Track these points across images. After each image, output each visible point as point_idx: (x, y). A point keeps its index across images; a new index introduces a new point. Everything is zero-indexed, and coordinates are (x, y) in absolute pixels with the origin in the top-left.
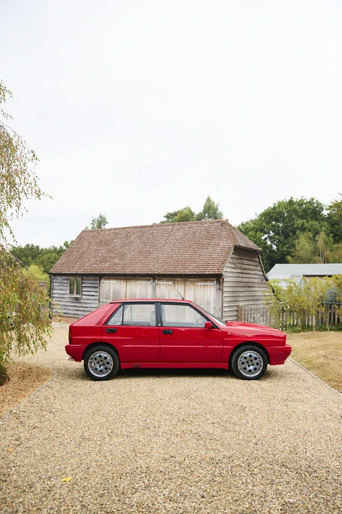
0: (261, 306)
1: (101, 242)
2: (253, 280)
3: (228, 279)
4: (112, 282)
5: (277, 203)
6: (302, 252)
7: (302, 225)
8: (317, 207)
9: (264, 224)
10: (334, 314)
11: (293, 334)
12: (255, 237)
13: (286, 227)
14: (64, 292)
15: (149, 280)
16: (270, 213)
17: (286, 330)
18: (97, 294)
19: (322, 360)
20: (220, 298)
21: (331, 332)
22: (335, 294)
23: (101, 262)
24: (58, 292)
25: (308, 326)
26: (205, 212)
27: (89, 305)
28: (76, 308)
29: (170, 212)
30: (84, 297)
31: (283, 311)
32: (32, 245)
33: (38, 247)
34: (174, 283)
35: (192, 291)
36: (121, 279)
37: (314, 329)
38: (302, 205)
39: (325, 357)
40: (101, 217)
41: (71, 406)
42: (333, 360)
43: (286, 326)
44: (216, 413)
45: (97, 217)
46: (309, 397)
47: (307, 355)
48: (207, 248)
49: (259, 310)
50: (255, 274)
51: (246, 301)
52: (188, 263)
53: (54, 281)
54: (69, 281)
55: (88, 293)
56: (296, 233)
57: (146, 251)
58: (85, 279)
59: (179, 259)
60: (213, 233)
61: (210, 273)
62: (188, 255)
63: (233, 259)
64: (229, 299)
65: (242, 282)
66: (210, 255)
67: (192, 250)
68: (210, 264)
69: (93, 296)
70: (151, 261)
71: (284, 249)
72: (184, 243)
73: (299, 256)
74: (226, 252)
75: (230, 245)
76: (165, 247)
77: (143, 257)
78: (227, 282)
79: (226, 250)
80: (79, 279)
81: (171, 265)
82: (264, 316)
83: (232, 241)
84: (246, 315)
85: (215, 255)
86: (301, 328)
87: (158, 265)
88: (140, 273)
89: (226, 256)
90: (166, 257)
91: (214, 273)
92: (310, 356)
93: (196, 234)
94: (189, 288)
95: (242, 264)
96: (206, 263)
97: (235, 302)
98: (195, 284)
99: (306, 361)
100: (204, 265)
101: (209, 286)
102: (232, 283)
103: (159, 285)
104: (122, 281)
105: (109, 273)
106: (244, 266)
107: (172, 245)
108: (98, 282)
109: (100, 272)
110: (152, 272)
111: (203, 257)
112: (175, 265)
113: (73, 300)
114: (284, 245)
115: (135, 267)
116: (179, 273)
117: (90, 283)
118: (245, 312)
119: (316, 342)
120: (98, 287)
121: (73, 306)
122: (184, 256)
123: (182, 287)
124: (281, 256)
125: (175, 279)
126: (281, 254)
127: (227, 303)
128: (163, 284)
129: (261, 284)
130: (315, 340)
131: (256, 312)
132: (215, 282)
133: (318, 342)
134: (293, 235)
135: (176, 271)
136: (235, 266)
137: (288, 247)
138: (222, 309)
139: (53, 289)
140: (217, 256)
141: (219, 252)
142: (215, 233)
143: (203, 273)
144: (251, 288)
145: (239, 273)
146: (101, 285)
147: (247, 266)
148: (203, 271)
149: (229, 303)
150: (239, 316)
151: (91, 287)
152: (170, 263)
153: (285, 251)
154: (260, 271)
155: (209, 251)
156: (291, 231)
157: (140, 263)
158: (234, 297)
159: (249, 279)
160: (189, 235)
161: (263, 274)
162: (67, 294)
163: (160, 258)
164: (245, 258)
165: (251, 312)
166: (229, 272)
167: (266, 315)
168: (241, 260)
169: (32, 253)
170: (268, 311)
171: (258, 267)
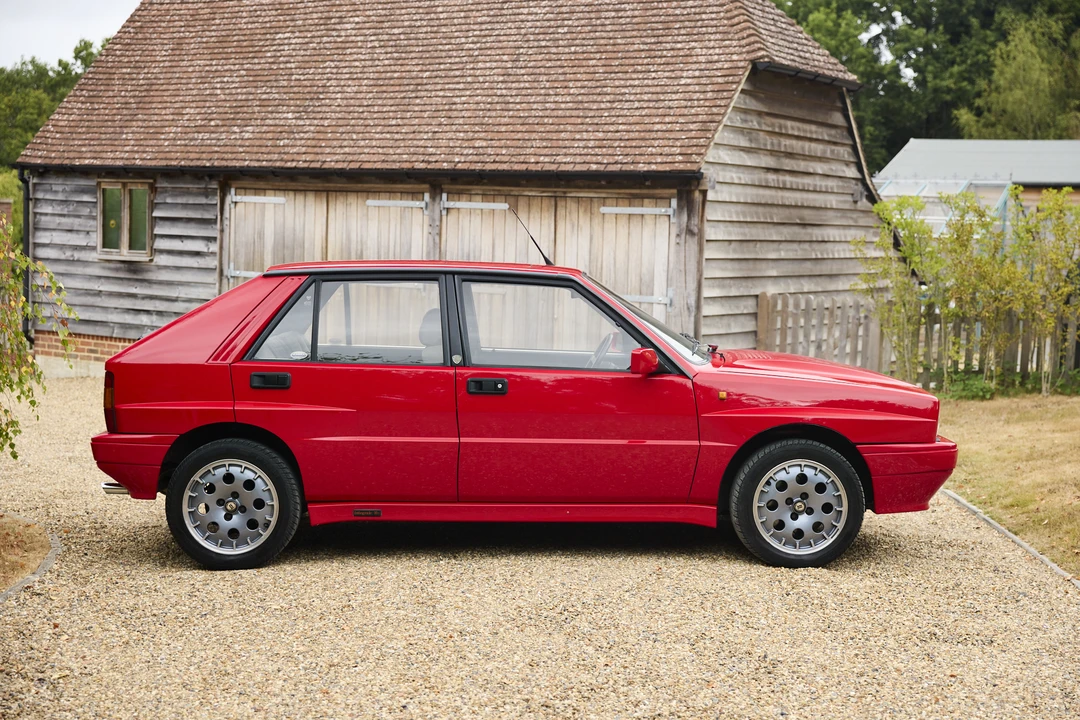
0: (849, 300)
1: (222, 41)
2: (819, 199)
3: (724, 193)
4: (272, 201)
6: (1018, 94)
11: (965, 404)
14: (79, 240)
15: (415, 195)
17: (939, 389)
18: (214, 247)
19: (1068, 499)
20: (692, 267)
23: (228, 123)
24: (59, 238)
25: (1025, 375)
27: (182, 292)
28: (128, 303)
30: (162, 260)
31: (931, 317)
34: (514, 209)
35: (584, 238)
36: (305, 191)
37: (1045, 386)
41: (121, 662)
43: (938, 377)
44: (668, 681)
46: (1013, 628)
47: (1015, 480)
48: (643, 68)
49: (839, 312)
50: (828, 176)
51: (789, 281)
52: (569, 128)
53: (40, 195)
54: (99, 194)
55: (176, 245)
56: (997, 18)
57: (406, 82)
58: (165, 190)
59: (533, 113)
60: (670, 11)
61: (653, 167)
62: (568, 99)
63: (743, 116)
64: (723, 270)
65: (778, 205)
66: (654, 97)
67: (584, 77)
68: (654, 135)
69: (197, 254)
70: (424, 121)
71: (944, 83)
72: (554, 50)
73: (1004, 111)
74: (716, 88)
75: (735, 57)
76: (480, 65)
77: (391, 102)
78: (717, 205)
79: (720, 80)
80: (140, 188)
81: (500, 136)
82: (857, 336)
83: (743, 42)
84: (789, 332)
85: (674, 97)
86: (994, 382)
87: (450, 135)
88: (379, 166)
89: (719, 102)
90: (482, 106)
91: (667, 168)
92: (1025, 483)
93: (603, 15)
94: (569, 226)
95: (781, 134)
96: (638, 127)
97: (750, 283)
98: (595, 210)
99: (1008, 501)
100: (632, 135)
101: (649, 221)
102: (739, 208)
103: (453, 215)
104: (311, 197)
105: (256, 164)
106: (786, 142)
107: (505, 58)
108: (217, 200)
109: (224, 163)
110: (429, 162)
111: (627, 105)
112: (519, 135)
113: (117, 270)
114: (946, 68)
115: (362, 143)
116: (533, 167)
117: (185, 206)
118: (784, 322)
119: (1049, 435)
120: (214, 221)
121: (120, 295)
122: (552, 99)
123: (545, 222)
124: (933, 109)
125: (515, 191)
126: (932, 100)
127: (719, 286)
128: (470, 211)
129: (849, 214)
130: (1047, 426)
131: (826, 322)
132: (674, 202)
133: (1057, 435)
134: (985, 26)
135: (522, 159)
136: (751, 141)
137: (960, 73)
138: (698, 307)
139: (36, 229)
140: (683, 103)
141: (691, 88)
142: (678, 12)
143: (626, 168)
144: (810, 230)
145: (768, 170)
146: (226, 214)
147: (800, 143)
148: (629, 159)
149: (723, 287)
150: (761, 336)
151: (189, 220)
152: (496, 128)
153: (949, 90)
154: (847, 164)
155: (650, 82)
156: (975, 11)
157: (379, 129)
158: (744, 265)
159: (805, 195)
160: (575, 16)
161: (859, 176)
162: (94, 248)
163: (459, 107)
164: (792, 112)
165: (807, 321)
166: (727, 166)
167: (866, 335)
168: (777, 121)
170: (875, 317)
171: (841, 150)
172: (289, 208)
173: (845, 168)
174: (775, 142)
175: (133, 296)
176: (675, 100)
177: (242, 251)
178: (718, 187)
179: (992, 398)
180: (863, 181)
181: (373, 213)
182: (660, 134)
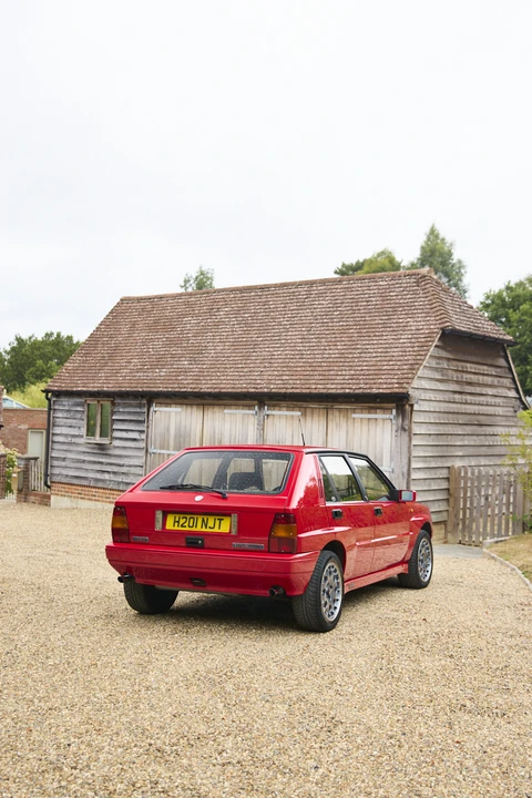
0: (505, 470)
1: (156, 322)
2: (491, 410)
3: (425, 406)
4: (174, 410)
14: (74, 432)
15: (250, 407)
18: (143, 436)
20: (405, 450)
23: (153, 367)
24: (65, 430)
26: (423, 262)
27: (126, 461)
28: (98, 467)
29: (348, 263)
30: (116, 443)
32: (58, 335)
33: (70, 338)
34: (304, 414)
35: (343, 433)
36: (192, 405)
40: (202, 274)
48: (380, 334)
49: (498, 478)
50: (497, 396)
51: (470, 458)
52: (336, 368)
53: (56, 407)
54: (86, 407)
55: (124, 435)
57: (249, 343)
58: (119, 404)
59: (317, 360)
60: (397, 301)
61: (381, 391)
62: (336, 352)
63: (437, 361)
64: (427, 451)
65: (462, 414)
66: (385, 350)
67: (346, 339)
68: (383, 372)
69: (135, 440)
70: (256, 365)
72: (331, 324)
74: (420, 344)
75: (432, 327)
76: (290, 333)
77: (240, 354)
78: (421, 413)
79: (423, 340)
80: (107, 404)
81: (297, 373)
82: (510, 493)
83: (438, 318)
84: (469, 490)
85: (396, 350)
87: (270, 373)
89: (421, 353)
90: (289, 356)
91: (389, 391)
93: (360, 304)
94: (335, 425)
95: (463, 371)
96: (374, 368)
97: (444, 459)
98: (349, 416)
100: (370, 372)
101: (380, 422)
102: (436, 415)
103: (271, 418)
104: (195, 408)
105: (166, 390)
106: (467, 377)
107: (304, 329)
108: (145, 410)
109: (149, 389)
110: (257, 388)
111: (369, 355)
112: (308, 373)
113: (93, 448)
115: (222, 378)
116: (313, 391)
117: (129, 413)
118: (465, 483)
120: (144, 422)
121: (95, 462)
122: (327, 352)
123: (321, 423)
125: (305, 404)
127: (423, 461)
128: (280, 416)
129: (511, 419)
131: (491, 483)
132: (394, 411)
135: (308, 386)
136: (443, 375)
138: (409, 474)
139: (54, 425)
140: (401, 353)
141: (406, 345)
142: (401, 301)
143: (365, 391)
144: (484, 428)
145: (455, 392)
146: (150, 418)
147: (477, 377)
148: (368, 386)
149: (425, 462)
150: (452, 492)
151: (131, 421)
152: (295, 369)
154: (509, 389)
155: (383, 342)
157: (232, 370)
158: (440, 449)
159: (481, 407)
160: (344, 305)
161: (517, 395)
162: (82, 436)
163: (276, 357)
164: (469, 358)
165: (479, 483)
166: (427, 391)
167: (515, 492)
168: (460, 364)
169: (59, 351)
170: (519, 480)
171: (505, 380)
172: (183, 414)
173: (508, 391)
174: (459, 374)
175: (101, 463)
176: (395, 352)
177: (158, 439)
178: (420, 402)
180: (520, 399)
181: (227, 417)
182: (386, 372)
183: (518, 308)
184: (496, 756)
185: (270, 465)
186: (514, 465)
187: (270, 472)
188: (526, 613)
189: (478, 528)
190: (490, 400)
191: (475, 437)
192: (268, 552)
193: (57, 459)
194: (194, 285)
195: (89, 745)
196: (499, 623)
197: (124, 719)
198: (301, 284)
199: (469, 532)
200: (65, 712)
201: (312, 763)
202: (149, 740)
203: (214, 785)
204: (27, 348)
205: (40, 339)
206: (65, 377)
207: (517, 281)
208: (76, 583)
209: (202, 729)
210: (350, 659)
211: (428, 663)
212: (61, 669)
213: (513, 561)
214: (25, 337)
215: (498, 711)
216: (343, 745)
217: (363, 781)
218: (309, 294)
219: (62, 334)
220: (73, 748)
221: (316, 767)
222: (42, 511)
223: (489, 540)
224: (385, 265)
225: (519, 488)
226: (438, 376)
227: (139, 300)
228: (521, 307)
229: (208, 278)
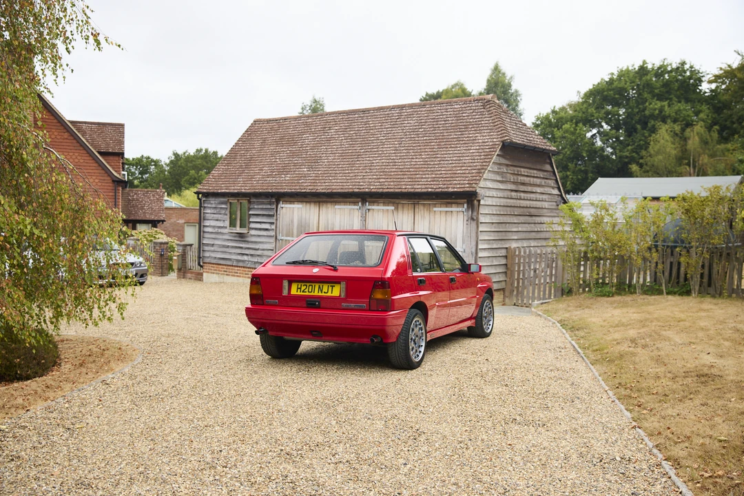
0: (549, 250)
1: (282, 139)
2: (539, 204)
3: (489, 201)
4: (297, 207)
5: (616, 73)
6: (660, 157)
7: (661, 110)
8: (690, 78)
9: (591, 110)
10: (679, 264)
11: (599, 299)
12: (573, 133)
13: (629, 115)
14: (221, 224)
15: (355, 203)
16: (603, 90)
17: (590, 291)
18: (273, 227)
19: (624, 348)
20: (474, 235)
21: (670, 297)
22: (682, 228)
23: (280, 173)
24: (213, 223)
25: (630, 285)
26: (488, 91)
27: (260, 246)
29: (430, 92)
30: (253, 232)
31: (586, 258)
32: (206, 151)
33: (215, 153)
34: (397, 208)
35: (426, 223)
36: (310, 202)
37: (638, 291)
38: (662, 74)
39: (633, 341)
40: (315, 101)
42: (644, 347)
43: (589, 285)
44: (360, 441)
45: (308, 102)
46: (560, 417)
47: (605, 337)
48: (455, 146)
49: (544, 256)
50: (543, 193)
51: (524, 241)
52: (421, 173)
53: (206, 205)
54: (229, 204)
55: (258, 226)
56: (649, 125)
57: (354, 154)
58: (254, 202)
59: (406, 166)
60: (468, 120)
61: (456, 190)
62: (421, 160)
63: (498, 166)
64: (490, 236)
65: (517, 207)
66: (458, 158)
67: (429, 150)
68: (457, 175)
69: (267, 230)
70: (360, 171)
71: (624, 154)
72: (417, 139)
73: (653, 165)
74: (486, 154)
75: (495, 140)
76: (386, 146)
77: (347, 163)
78: (486, 207)
79: (487, 150)
80: (245, 202)
81: (391, 177)
82: (552, 267)
83: (499, 133)
84: (522, 265)
85: (467, 158)
86: (614, 289)
87: (370, 177)
88: (339, 191)
89: (486, 160)
90: (385, 164)
91: (461, 190)
92: (608, 339)
93: (439, 123)
94: (420, 217)
95: (518, 175)
96: (450, 172)
97: (503, 242)
98: (431, 209)
99: (595, 348)
100: (447, 176)
101: (455, 214)
102: (497, 208)
103: (371, 212)
104: (312, 205)
105: (290, 191)
106: (521, 178)
107: (396, 143)
108: (274, 206)
109: (277, 190)
110: (360, 189)
111: (446, 162)
112: (399, 177)
113: (235, 237)
114: (625, 147)
115: (334, 181)
116: (404, 191)
117: (262, 209)
118: (519, 260)
119: (631, 315)
120: (273, 216)
121: (236, 247)
122: (414, 160)
123: (410, 215)
124: (619, 166)
125: (397, 201)
126: (619, 161)
127: (487, 243)
128: (378, 210)
129: (554, 211)
130: (633, 310)
131: (538, 260)
132: (465, 205)
133: (635, 315)
134: (644, 128)
135: (399, 187)
136: (502, 177)
137: (632, 150)
138: (477, 253)
139: (204, 219)
140: (471, 161)
141: (475, 154)
142: (471, 121)
143: (443, 190)
144: (534, 218)
145: (512, 191)
146: (278, 213)
147: (528, 179)
148: (445, 186)
149: (489, 244)
150: (509, 267)
151: (263, 215)
152: (390, 174)
153: (627, 157)
154: (553, 188)
155: (457, 152)
156: (639, 122)
157: (341, 175)
158: (500, 234)
159: (531, 202)
160: (427, 124)
161: (559, 193)
162: (226, 228)
163: (375, 164)
164: (523, 165)
165: (530, 259)
166: (491, 190)
167: (556, 266)
168: (516, 169)
169: (207, 163)
170: (559, 257)
171: (550, 181)
172: (304, 210)
173: (552, 190)
174: (515, 177)
175: (241, 248)
176: (467, 160)
177: (285, 228)
178: (485, 198)
179: (612, 296)
180: (561, 195)
181: (338, 211)
182: (459, 175)
183: (561, 127)
184: (537, 453)
185: (371, 248)
186: (555, 246)
187: (371, 253)
188: (563, 354)
189: (528, 293)
190: (539, 196)
191: (527, 225)
192: (370, 310)
193: (207, 245)
194: (309, 111)
195: (236, 451)
196: (542, 361)
197: (262, 433)
198: (393, 108)
199: (521, 297)
200: (217, 428)
201: (403, 461)
202: (280, 447)
203: (330, 478)
204: (182, 161)
205: (192, 154)
206: (212, 182)
207: (561, 106)
208: (223, 337)
209: (320, 439)
210: (431, 389)
211: (488, 390)
212: (214, 398)
213: (555, 317)
214: (180, 152)
215: (540, 422)
216: (425, 448)
217: (440, 473)
218: (400, 116)
219: (209, 150)
220: (224, 453)
221: (405, 464)
222: (198, 285)
223: (536, 302)
224: (458, 94)
225: (560, 263)
226: (499, 178)
227: (269, 121)
228: (563, 127)
229: (321, 105)
